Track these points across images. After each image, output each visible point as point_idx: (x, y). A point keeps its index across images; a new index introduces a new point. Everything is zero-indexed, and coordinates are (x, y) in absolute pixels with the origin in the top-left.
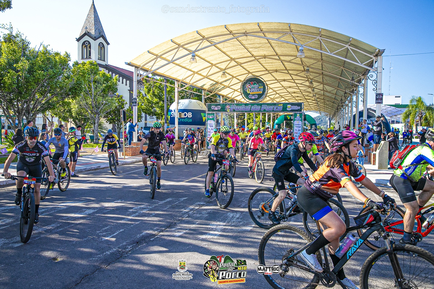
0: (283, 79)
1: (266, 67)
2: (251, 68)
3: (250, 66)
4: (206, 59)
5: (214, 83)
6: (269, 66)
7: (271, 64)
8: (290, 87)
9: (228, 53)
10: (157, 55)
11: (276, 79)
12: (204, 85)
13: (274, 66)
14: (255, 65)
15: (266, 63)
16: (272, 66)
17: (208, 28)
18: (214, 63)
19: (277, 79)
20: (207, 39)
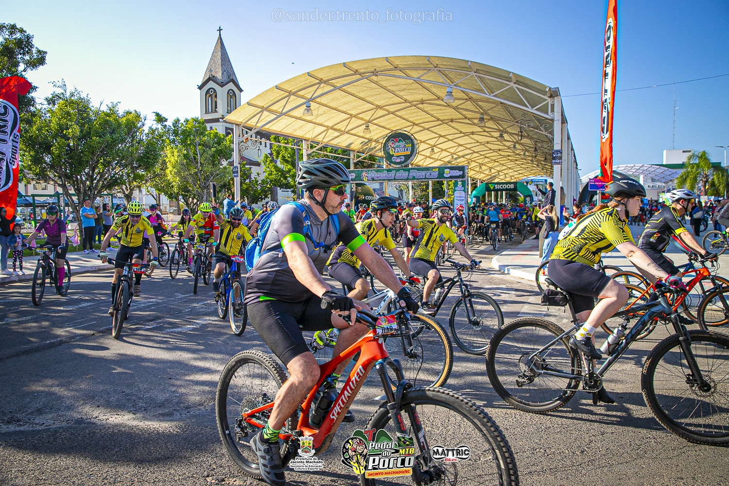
0: (471, 131)
1: (435, 115)
2: (414, 118)
3: (411, 116)
4: (339, 108)
5: (367, 141)
6: (439, 115)
7: (440, 112)
8: (488, 143)
9: (368, 99)
10: (262, 108)
11: (461, 132)
12: (351, 144)
13: (447, 114)
14: (419, 114)
15: (433, 110)
16: (443, 114)
17: (322, 69)
18: (354, 112)
19: (463, 131)
20: (326, 82)
